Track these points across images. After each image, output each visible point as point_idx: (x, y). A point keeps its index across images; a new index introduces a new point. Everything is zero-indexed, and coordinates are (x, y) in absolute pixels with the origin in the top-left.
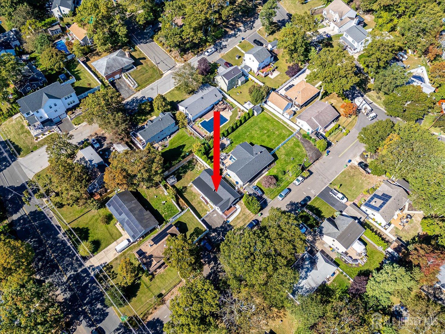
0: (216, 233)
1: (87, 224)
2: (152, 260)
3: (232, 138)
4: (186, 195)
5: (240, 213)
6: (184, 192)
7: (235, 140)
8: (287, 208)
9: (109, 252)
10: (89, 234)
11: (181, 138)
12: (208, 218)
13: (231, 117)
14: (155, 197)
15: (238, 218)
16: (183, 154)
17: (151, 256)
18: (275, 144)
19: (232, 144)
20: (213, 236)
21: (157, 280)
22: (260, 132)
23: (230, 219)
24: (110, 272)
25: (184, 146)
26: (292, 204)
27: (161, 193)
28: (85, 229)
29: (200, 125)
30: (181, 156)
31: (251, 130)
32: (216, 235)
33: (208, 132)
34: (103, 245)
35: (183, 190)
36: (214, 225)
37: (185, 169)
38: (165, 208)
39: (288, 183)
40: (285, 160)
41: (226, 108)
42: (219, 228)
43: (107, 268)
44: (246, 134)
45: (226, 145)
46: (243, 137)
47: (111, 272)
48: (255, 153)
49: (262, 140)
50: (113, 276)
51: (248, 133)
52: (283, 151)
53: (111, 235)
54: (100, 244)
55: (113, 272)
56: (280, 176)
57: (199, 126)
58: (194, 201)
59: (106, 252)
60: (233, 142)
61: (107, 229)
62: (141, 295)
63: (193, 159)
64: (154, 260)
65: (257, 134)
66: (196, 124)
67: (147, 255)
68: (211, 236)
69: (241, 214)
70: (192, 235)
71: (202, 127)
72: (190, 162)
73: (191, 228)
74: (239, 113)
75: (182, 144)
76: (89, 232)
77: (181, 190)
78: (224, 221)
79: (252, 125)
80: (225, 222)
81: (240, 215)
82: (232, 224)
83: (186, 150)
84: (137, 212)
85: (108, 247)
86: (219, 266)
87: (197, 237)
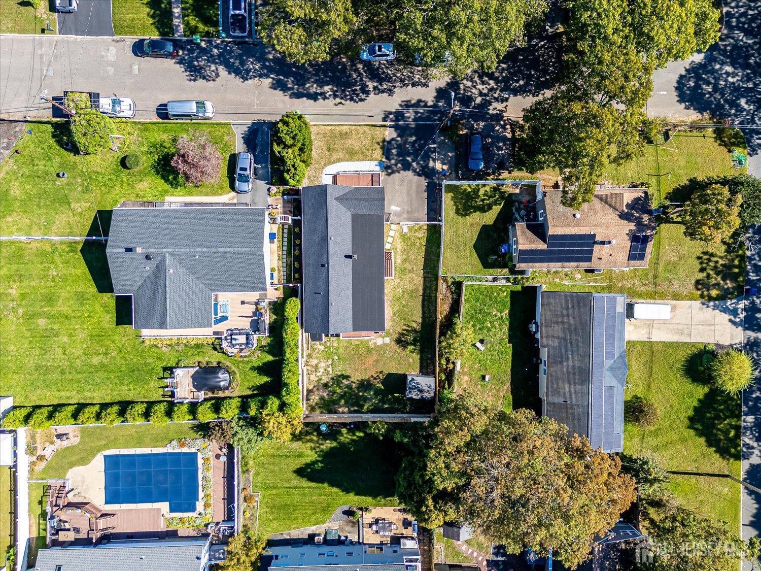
0: (431, 164)
1: (683, 441)
2: (628, 205)
3: (154, 383)
4: (416, 319)
5: (339, 160)
6: (415, 331)
7: (151, 372)
8: (217, 75)
9: (680, 327)
10: (695, 409)
11: (284, 507)
12: (416, 215)
13: (84, 461)
14: (487, 378)
15: (352, 155)
16: (328, 445)
17: (624, 216)
18: (58, 260)
19: (172, 363)
20: (443, 164)
21: (629, 175)
22: (56, 335)
23: (371, 166)
24: (708, 276)
25: (300, 472)
26: (196, 72)
27: (466, 378)
28: (696, 429)
29: (200, 506)
30: (334, 444)
31: (78, 363)
32: (434, 160)
33: (200, 462)
34: (682, 356)
35: (410, 338)
36: (418, 186)
37: (357, 395)
38: (489, 330)
39: (146, 130)
40: (86, 190)
41: (70, 505)
42: (414, 171)
43: (708, 290)
44: (103, 366)
45: (192, 371)
46: (119, 361)
47: (704, 274)
48: (149, 267)
49: (82, 304)
50: (709, 260)
51: (95, 360)
52: (62, 219)
53: (650, 365)
54: (687, 361)
55: (702, 270)
56: (146, 161)
57: (206, 505)
58: (411, 287)
59: (686, 331)
60: (165, 369)
61: (649, 386)
62: (682, 172)
63: (312, 409)
64: (625, 203)
65: (71, 335)
66: (208, 518)
67: (632, 226)
68: (445, 167)
69: (335, 156)
70: (483, 209)
71: (201, 495)
72: (328, 406)
73: (472, 225)
74: (48, 453)
75: (304, 483)
76: (690, 413)
77: (414, 343)
78: (389, 174)
79: (55, 376)
80: (388, 169)
81: (341, 155)
82: (378, 153)
83: (308, 453)
84: (573, 361)
85: (675, 338)
86: (485, 91)
87: (476, 191)
